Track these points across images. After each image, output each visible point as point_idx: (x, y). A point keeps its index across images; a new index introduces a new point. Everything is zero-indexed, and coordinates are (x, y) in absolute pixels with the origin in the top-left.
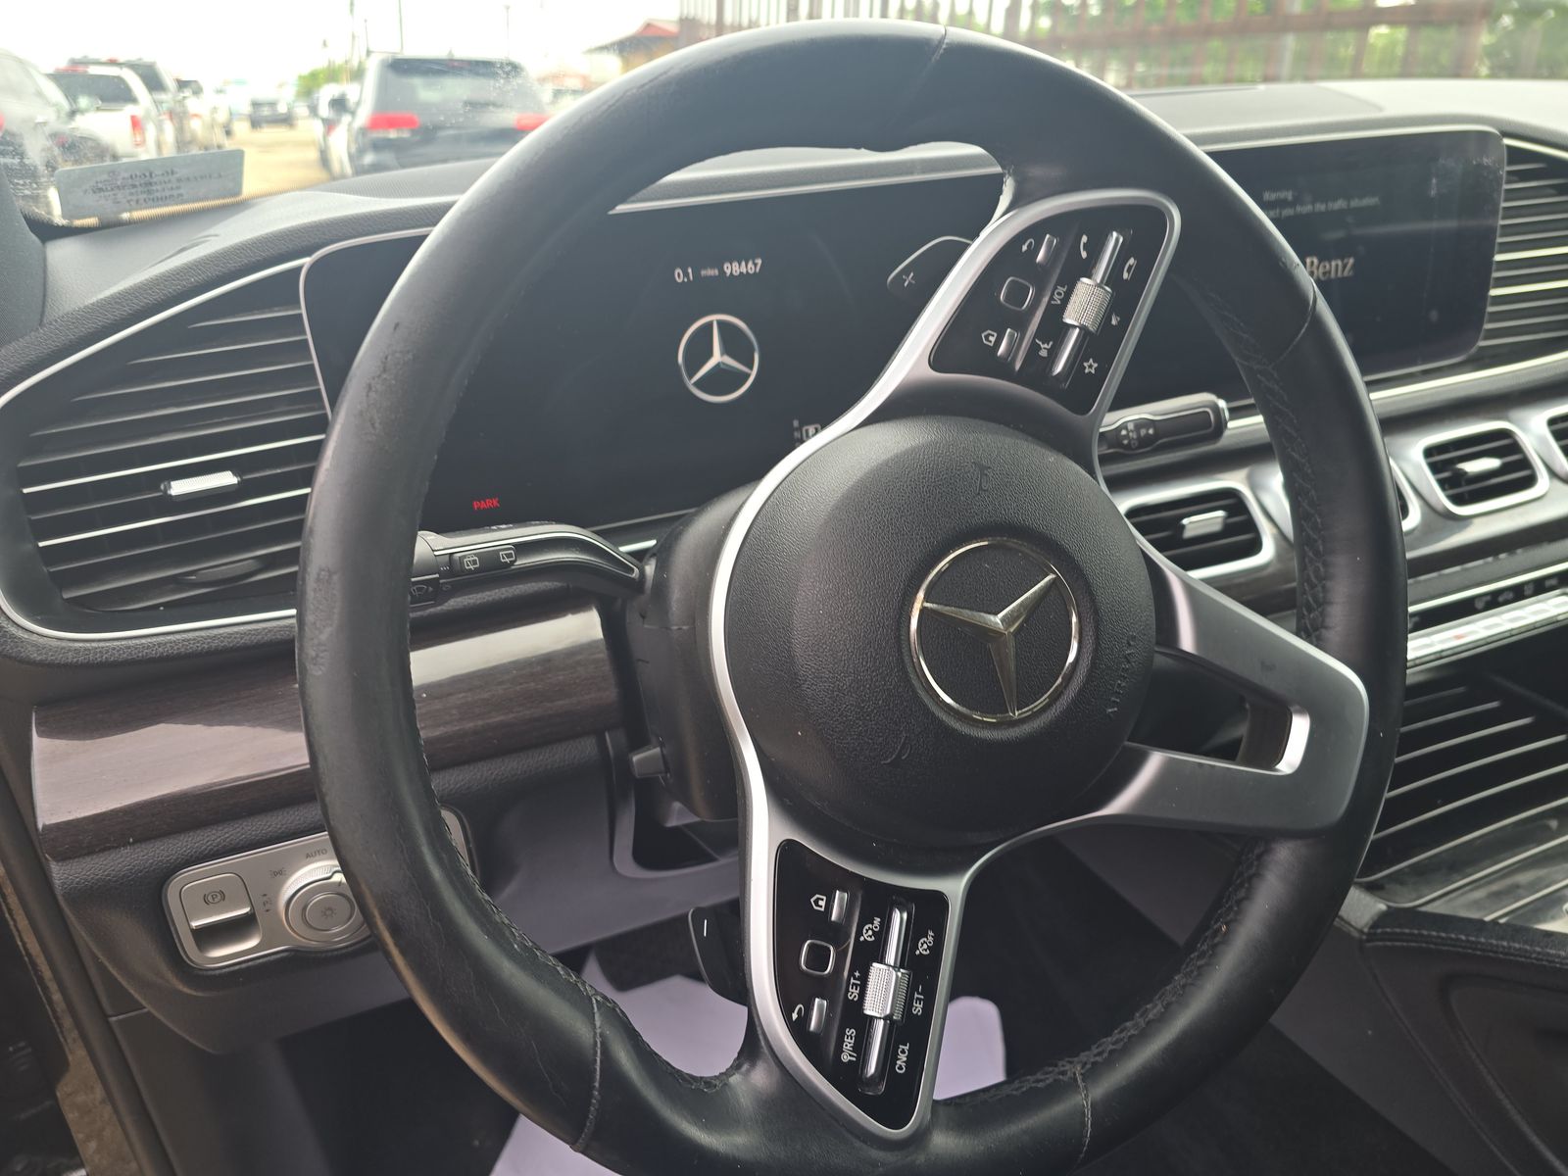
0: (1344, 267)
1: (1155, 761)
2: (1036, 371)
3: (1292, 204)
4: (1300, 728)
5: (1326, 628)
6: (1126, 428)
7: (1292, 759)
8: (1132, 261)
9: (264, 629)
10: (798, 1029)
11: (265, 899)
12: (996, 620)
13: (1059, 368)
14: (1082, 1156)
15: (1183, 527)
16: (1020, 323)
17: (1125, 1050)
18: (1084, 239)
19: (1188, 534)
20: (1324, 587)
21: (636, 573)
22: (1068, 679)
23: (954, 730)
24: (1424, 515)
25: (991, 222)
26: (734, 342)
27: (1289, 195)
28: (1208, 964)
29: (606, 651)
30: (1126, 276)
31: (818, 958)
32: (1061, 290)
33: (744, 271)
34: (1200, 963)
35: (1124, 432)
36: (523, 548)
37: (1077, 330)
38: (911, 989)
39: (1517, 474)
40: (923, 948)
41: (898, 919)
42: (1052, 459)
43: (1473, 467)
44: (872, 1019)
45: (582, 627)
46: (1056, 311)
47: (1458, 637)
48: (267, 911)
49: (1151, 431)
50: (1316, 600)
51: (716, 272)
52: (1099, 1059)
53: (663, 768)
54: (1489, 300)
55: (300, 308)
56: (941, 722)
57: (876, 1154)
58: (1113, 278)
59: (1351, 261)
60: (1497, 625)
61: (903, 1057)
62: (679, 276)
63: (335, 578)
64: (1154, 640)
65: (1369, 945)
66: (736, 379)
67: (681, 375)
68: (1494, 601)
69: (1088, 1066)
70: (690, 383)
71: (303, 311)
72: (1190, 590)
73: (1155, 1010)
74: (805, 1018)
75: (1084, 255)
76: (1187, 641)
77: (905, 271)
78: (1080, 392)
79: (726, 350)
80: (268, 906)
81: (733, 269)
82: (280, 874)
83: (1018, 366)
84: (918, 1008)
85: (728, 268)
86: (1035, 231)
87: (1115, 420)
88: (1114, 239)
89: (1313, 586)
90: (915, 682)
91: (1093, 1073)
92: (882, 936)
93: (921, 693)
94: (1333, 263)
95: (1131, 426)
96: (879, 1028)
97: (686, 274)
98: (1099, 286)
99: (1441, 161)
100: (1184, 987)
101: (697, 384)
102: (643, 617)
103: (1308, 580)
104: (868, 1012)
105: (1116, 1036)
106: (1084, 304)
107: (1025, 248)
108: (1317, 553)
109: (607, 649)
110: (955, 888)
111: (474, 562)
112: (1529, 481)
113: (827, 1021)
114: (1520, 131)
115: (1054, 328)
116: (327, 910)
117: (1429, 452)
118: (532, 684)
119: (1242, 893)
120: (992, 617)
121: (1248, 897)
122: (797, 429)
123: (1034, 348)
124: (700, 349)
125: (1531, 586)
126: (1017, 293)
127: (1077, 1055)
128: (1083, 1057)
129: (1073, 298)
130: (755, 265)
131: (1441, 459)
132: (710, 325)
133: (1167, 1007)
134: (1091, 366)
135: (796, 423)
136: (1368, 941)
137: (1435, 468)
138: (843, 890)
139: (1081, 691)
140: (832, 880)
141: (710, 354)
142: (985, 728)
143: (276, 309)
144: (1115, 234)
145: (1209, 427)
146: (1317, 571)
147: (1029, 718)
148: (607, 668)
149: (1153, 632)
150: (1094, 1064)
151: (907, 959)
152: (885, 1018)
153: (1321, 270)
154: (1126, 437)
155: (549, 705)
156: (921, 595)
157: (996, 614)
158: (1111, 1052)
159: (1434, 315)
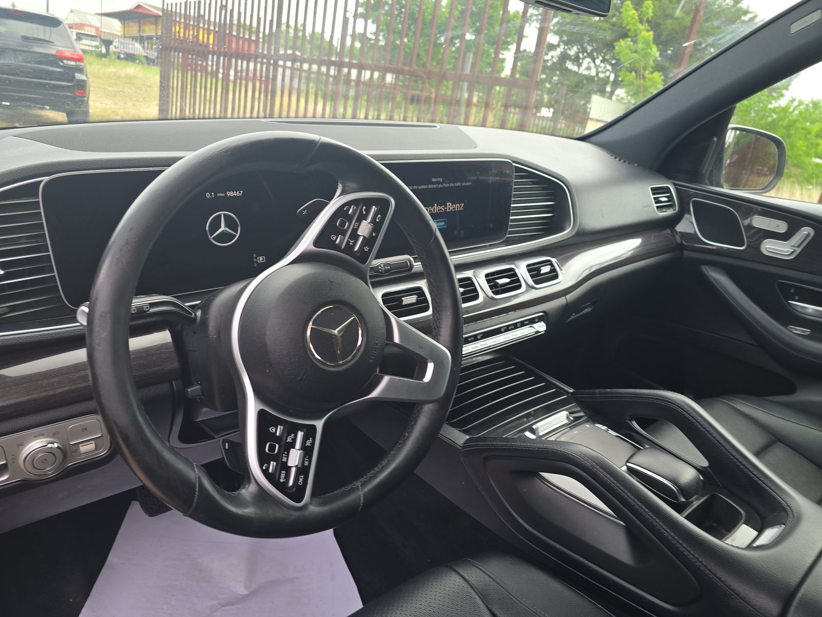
0: (460, 206)
1: (386, 379)
2: (349, 249)
3: (442, 183)
4: (431, 367)
5: (440, 335)
6: (380, 266)
7: (428, 377)
8: (379, 216)
9: (18, 338)
10: (265, 472)
11: (13, 457)
12: (336, 332)
13: (356, 249)
14: (359, 510)
15: (403, 300)
16: (344, 233)
17: (375, 476)
18: (364, 208)
19: (404, 303)
20: (439, 322)
21: (193, 315)
22: (358, 351)
23: (321, 368)
24: (484, 298)
25: (334, 199)
26: (230, 223)
27: (441, 180)
28: (401, 446)
29: (173, 348)
30: (377, 220)
31: (272, 448)
32: (357, 223)
33: (235, 195)
34: (399, 446)
35: (380, 267)
36: (152, 305)
37: (362, 237)
38: (304, 457)
39: (515, 284)
40: (308, 443)
41: (300, 435)
42: (353, 279)
43: (501, 281)
44: (291, 467)
45: (163, 337)
46: (355, 230)
47: (495, 342)
48: (14, 462)
49: (389, 268)
50: (437, 327)
51: (223, 195)
52: (366, 480)
53: (201, 393)
54: (510, 220)
55: (38, 198)
56: (317, 365)
57: (291, 512)
58: (373, 221)
59: (463, 204)
60: (509, 337)
61: (301, 480)
62: (208, 195)
63: (108, 315)
64: (385, 339)
65: (462, 450)
66: (230, 237)
67: (207, 234)
68: (507, 329)
69: (362, 482)
70: (211, 238)
71: (40, 200)
72: (398, 323)
73: (384, 463)
74: (268, 468)
75: (364, 213)
76: (397, 339)
77: (304, 209)
78: (363, 257)
79: (226, 226)
80: (14, 460)
81: (231, 194)
82: (21, 445)
83: (343, 247)
84: (306, 463)
85: (229, 194)
86: (349, 204)
87: (376, 263)
88: (374, 208)
89: (436, 322)
90: (308, 352)
91: (364, 484)
92: (294, 440)
93: (310, 356)
94: (457, 205)
95: (382, 265)
96: (293, 470)
97: (211, 195)
98: (369, 223)
99: (493, 171)
100: (394, 454)
101: (213, 238)
102: (194, 333)
103: (435, 320)
104: (289, 465)
105: (372, 472)
106: (365, 229)
107: (345, 209)
108: (437, 311)
109: (174, 347)
110: (319, 424)
111: (134, 310)
112: (519, 287)
113: (276, 469)
114: (519, 161)
115: (355, 236)
116: (44, 460)
117: (487, 276)
118: (142, 361)
119: (413, 423)
120: (334, 331)
121: (415, 424)
122: (255, 258)
123: (348, 242)
124: (216, 225)
125: (520, 324)
126: (342, 224)
127: (359, 480)
128: (361, 480)
129: (361, 227)
130: (240, 193)
131: (490, 278)
132: (220, 215)
133: (389, 461)
134: (366, 249)
135: (255, 255)
136: (463, 449)
137: (488, 281)
138: (281, 425)
139: (362, 355)
140: (277, 422)
141: (220, 227)
142: (330, 367)
143: (25, 198)
144: (374, 207)
145: (407, 267)
146: (437, 317)
147: (345, 364)
148: (174, 355)
149: (385, 336)
150: (365, 481)
151: (303, 447)
152: (296, 466)
153: (452, 207)
154: (381, 269)
155: (149, 370)
156: (311, 323)
157: (335, 330)
158: (370, 477)
159: (491, 225)
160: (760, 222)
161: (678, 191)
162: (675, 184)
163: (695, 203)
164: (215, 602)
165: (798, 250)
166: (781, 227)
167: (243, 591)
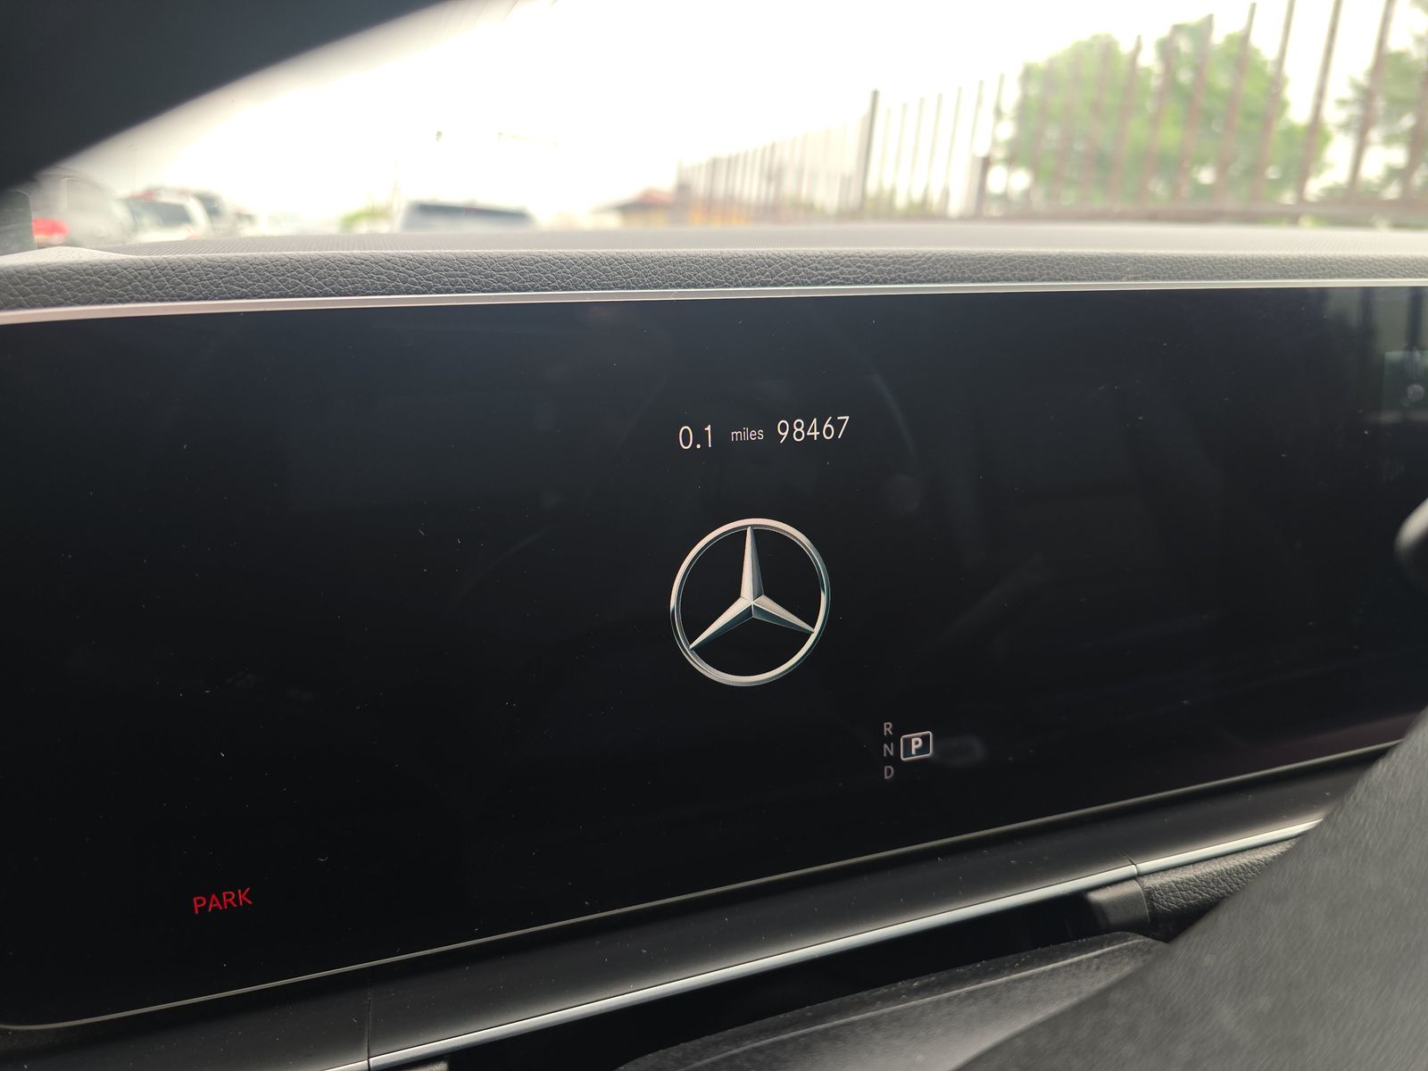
26: (781, 571)
33: (815, 435)
51: (759, 434)
62: (685, 435)
66: (780, 641)
67: (671, 630)
70: (688, 650)
79: (767, 586)
81: (793, 430)
97: (700, 436)
101: (699, 650)
122: (888, 740)
124: (716, 581)
130: (838, 425)
132: (739, 535)
135: (888, 728)
141: (736, 595)
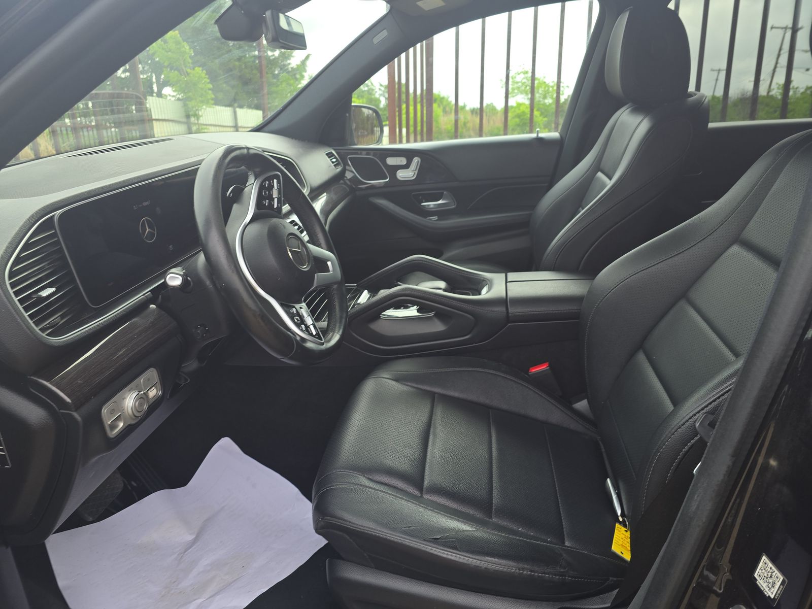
1: (316, 276)
8: (279, 185)
11: (122, 408)
13: (276, 206)
18: (271, 181)
26: (150, 225)
30: (279, 187)
32: (271, 191)
37: (276, 198)
44: (309, 326)
50: (319, 244)
56: (299, 269)
70: (144, 238)
74: (302, 329)
75: (272, 184)
79: (149, 228)
80: (124, 411)
82: (124, 398)
85: (143, 204)
86: (264, 181)
88: (275, 181)
96: (311, 327)
97: (136, 207)
98: (277, 189)
101: (146, 238)
103: (315, 241)
106: (276, 193)
107: (264, 184)
113: (305, 328)
116: (141, 404)
120: (297, 249)
123: (271, 203)
126: (265, 193)
129: (273, 193)
132: (144, 221)
134: (279, 205)
147: (308, 266)
156: (288, 248)
160: (391, 161)
161: (337, 153)
162: (335, 150)
163: (350, 159)
164: (176, 555)
165: (416, 172)
166: (402, 161)
167: (191, 538)
